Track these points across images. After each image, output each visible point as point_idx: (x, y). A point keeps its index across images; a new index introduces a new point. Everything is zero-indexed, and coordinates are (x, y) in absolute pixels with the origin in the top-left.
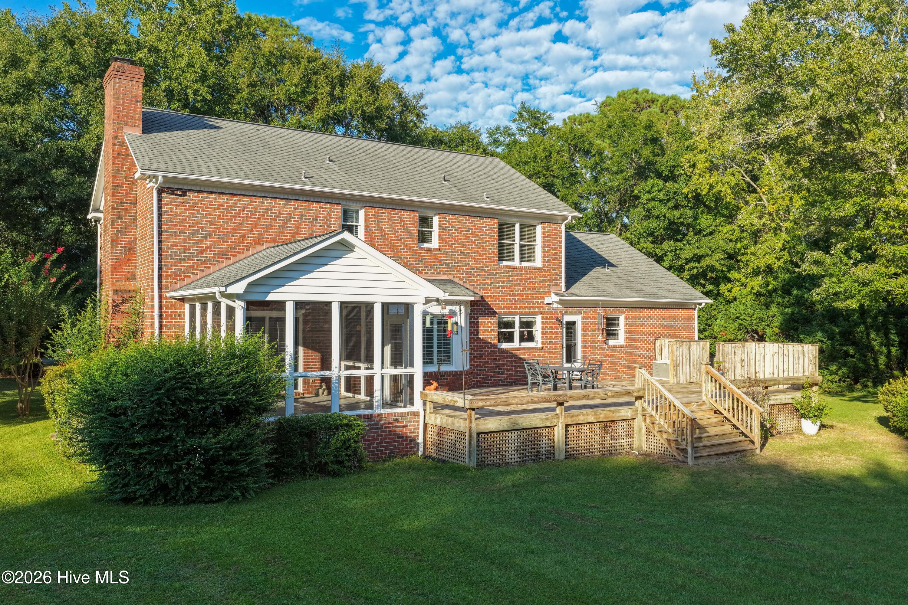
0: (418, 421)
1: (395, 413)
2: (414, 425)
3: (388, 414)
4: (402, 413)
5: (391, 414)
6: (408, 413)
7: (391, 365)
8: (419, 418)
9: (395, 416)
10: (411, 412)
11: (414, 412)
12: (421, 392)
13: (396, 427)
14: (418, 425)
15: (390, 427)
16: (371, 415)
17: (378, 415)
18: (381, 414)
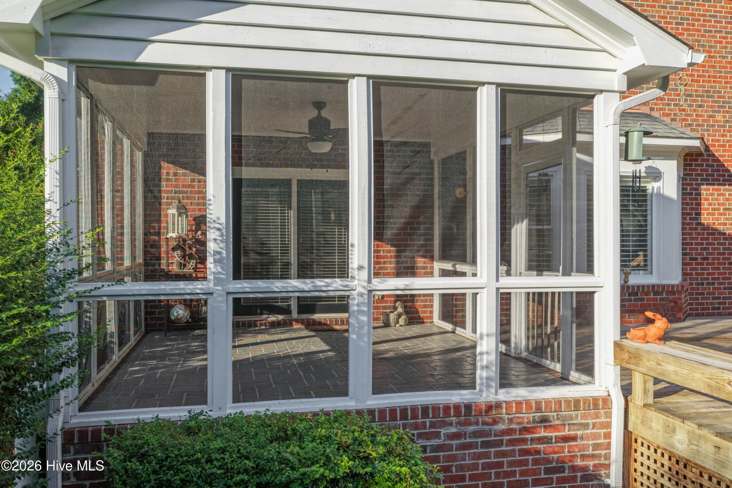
0: (608, 425)
1: (538, 403)
2: (596, 436)
3: (519, 404)
4: (558, 402)
5: (528, 403)
6: (577, 402)
7: (530, 268)
8: (609, 415)
9: (539, 409)
10: (586, 400)
11: (595, 400)
12: (617, 345)
13: (541, 440)
14: (608, 436)
15: (524, 441)
16: (468, 407)
17: (490, 408)
18: (498, 405)
